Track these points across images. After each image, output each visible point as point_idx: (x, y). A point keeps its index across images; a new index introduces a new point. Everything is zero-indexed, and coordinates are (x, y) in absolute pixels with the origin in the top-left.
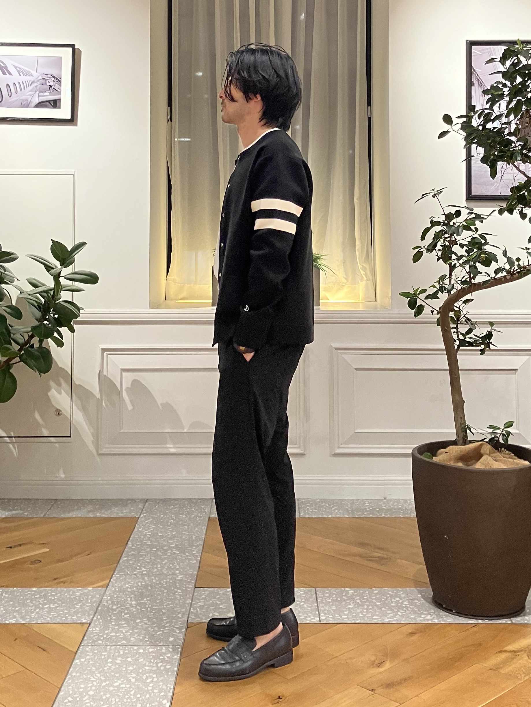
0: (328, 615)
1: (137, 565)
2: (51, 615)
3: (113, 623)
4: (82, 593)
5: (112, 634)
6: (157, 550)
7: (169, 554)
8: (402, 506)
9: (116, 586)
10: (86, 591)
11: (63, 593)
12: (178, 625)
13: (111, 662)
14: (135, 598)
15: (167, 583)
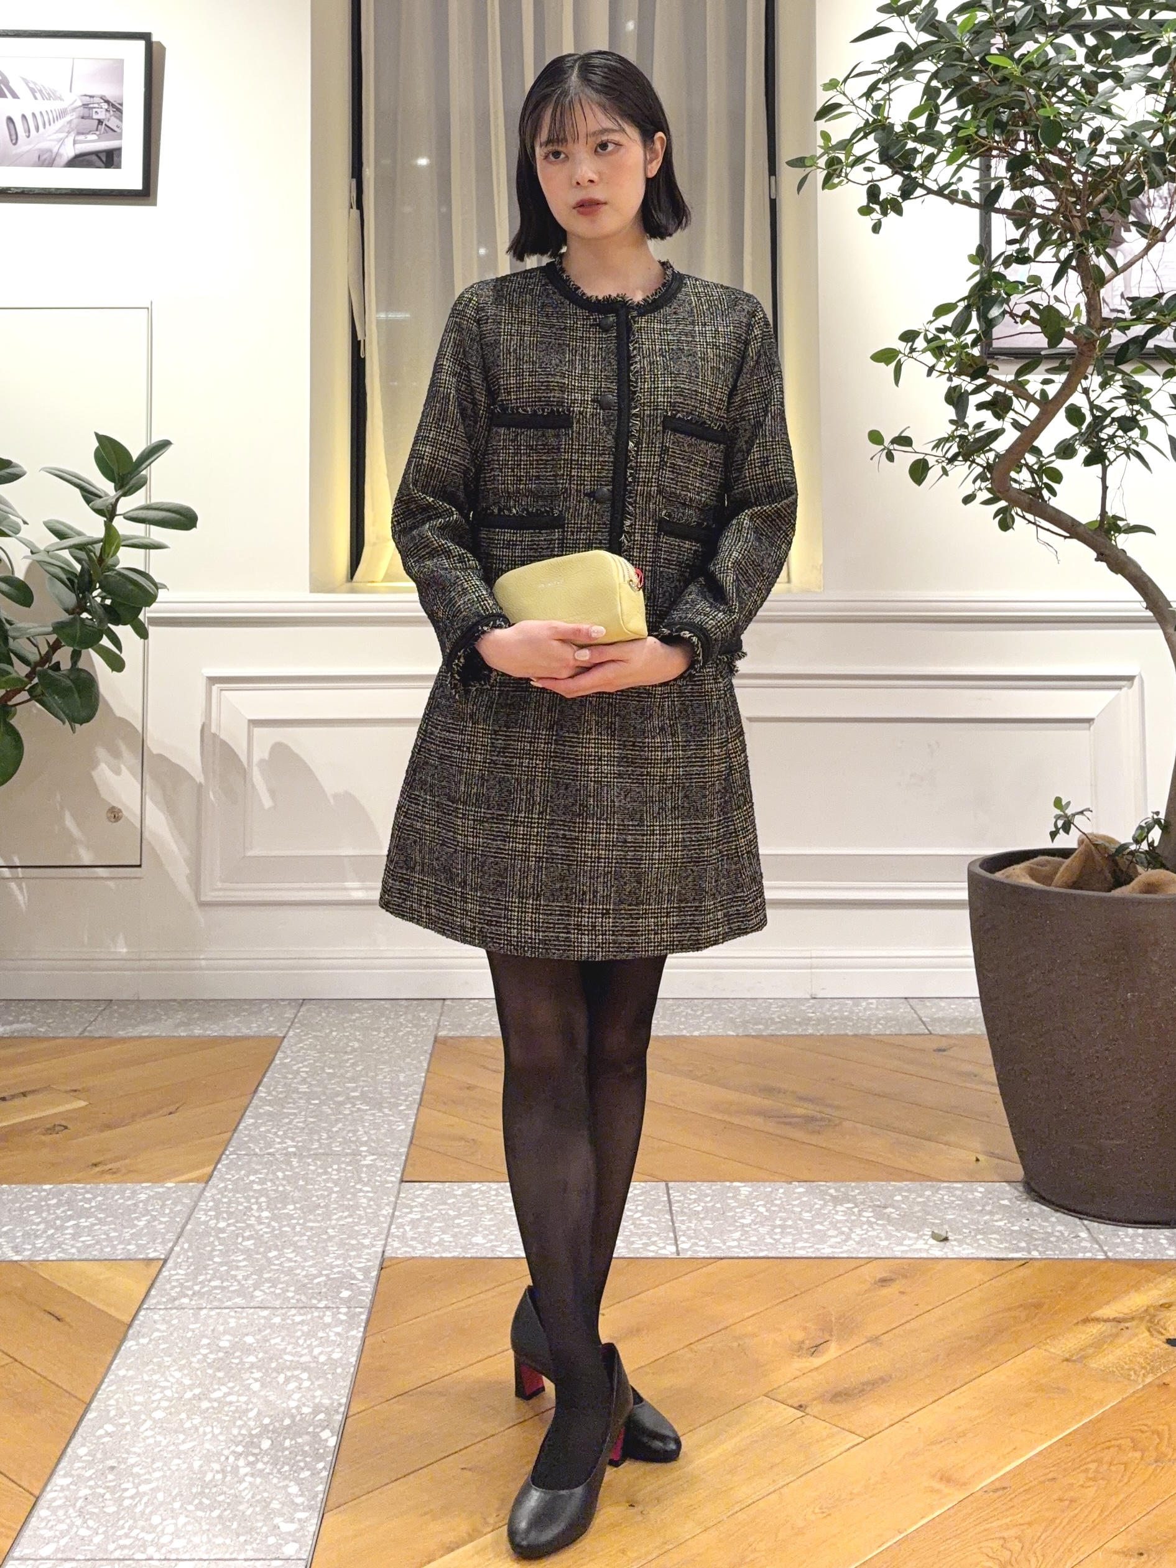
0: (693, 1241)
1: (276, 1134)
2: (79, 1242)
3: (217, 1260)
4: (152, 1193)
5: (213, 1284)
6: (322, 1103)
7: (346, 1112)
8: (852, 1012)
9: (229, 1180)
10: (161, 1190)
11: (109, 1195)
12: (360, 1262)
13: (209, 1344)
14: (268, 1203)
15: (339, 1172)
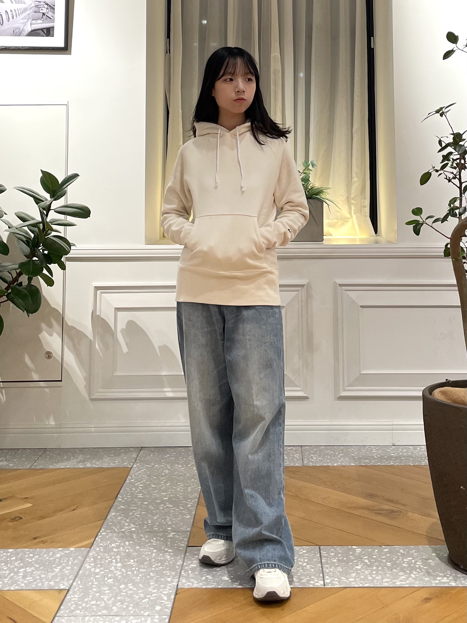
0: (332, 578)
1: (126, 521)
2: (26, 580)
3: (94, 590)
4: (63, 554)
5: (92, 603)
6: (149, 504)
7: (161, 508)
8: (412, 453)
9: (101, 546)
10: (67, 552)
11: (42, 555)
12: (167, 591)
14: (120, 558)
15: (157, 542)
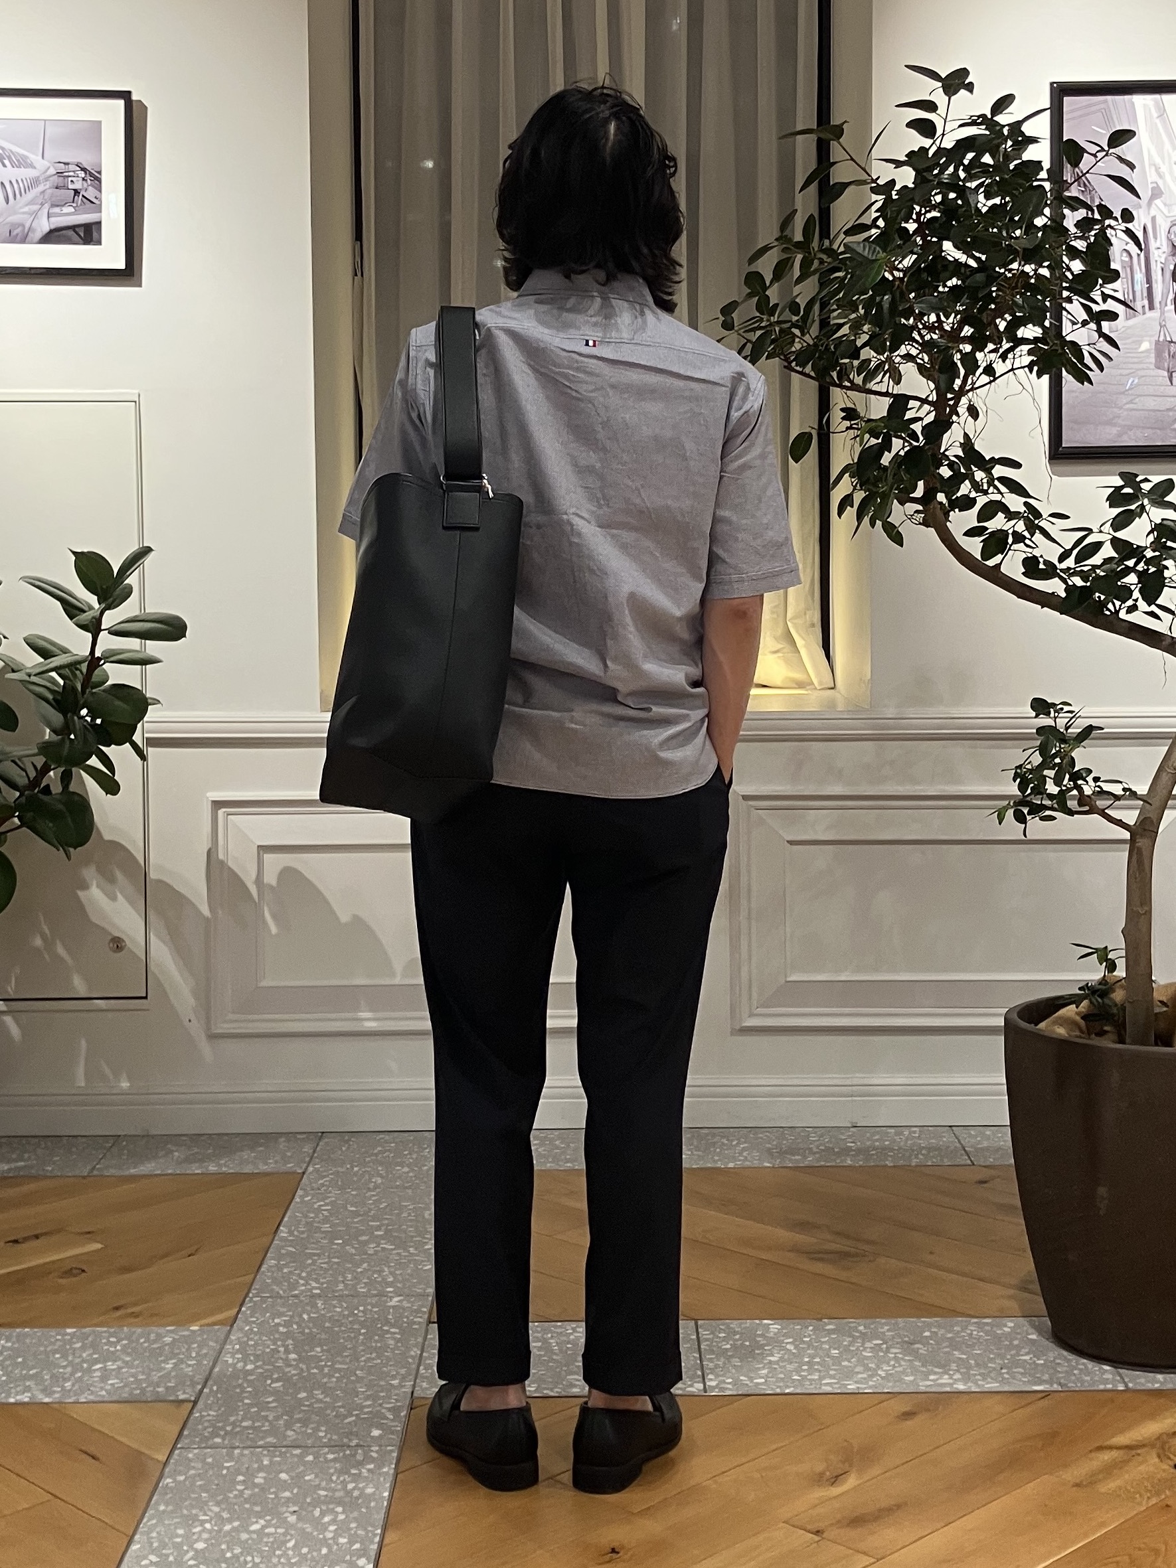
0: (721, 1378)
1: (299, 1275)
2: (108, 1384)
3: (247, 1401)
4: (177, 1337)
5: (245, 1424)
6: (345, 1243)
7: (371, 1252)
8: (892, 1141)
9: (254, 1322)
10: (186, 1333)
11: (134, 1338)
12: (391, 1403)
13: (244, 1481)
14: (295, 1346)
15: (366, 1314)
